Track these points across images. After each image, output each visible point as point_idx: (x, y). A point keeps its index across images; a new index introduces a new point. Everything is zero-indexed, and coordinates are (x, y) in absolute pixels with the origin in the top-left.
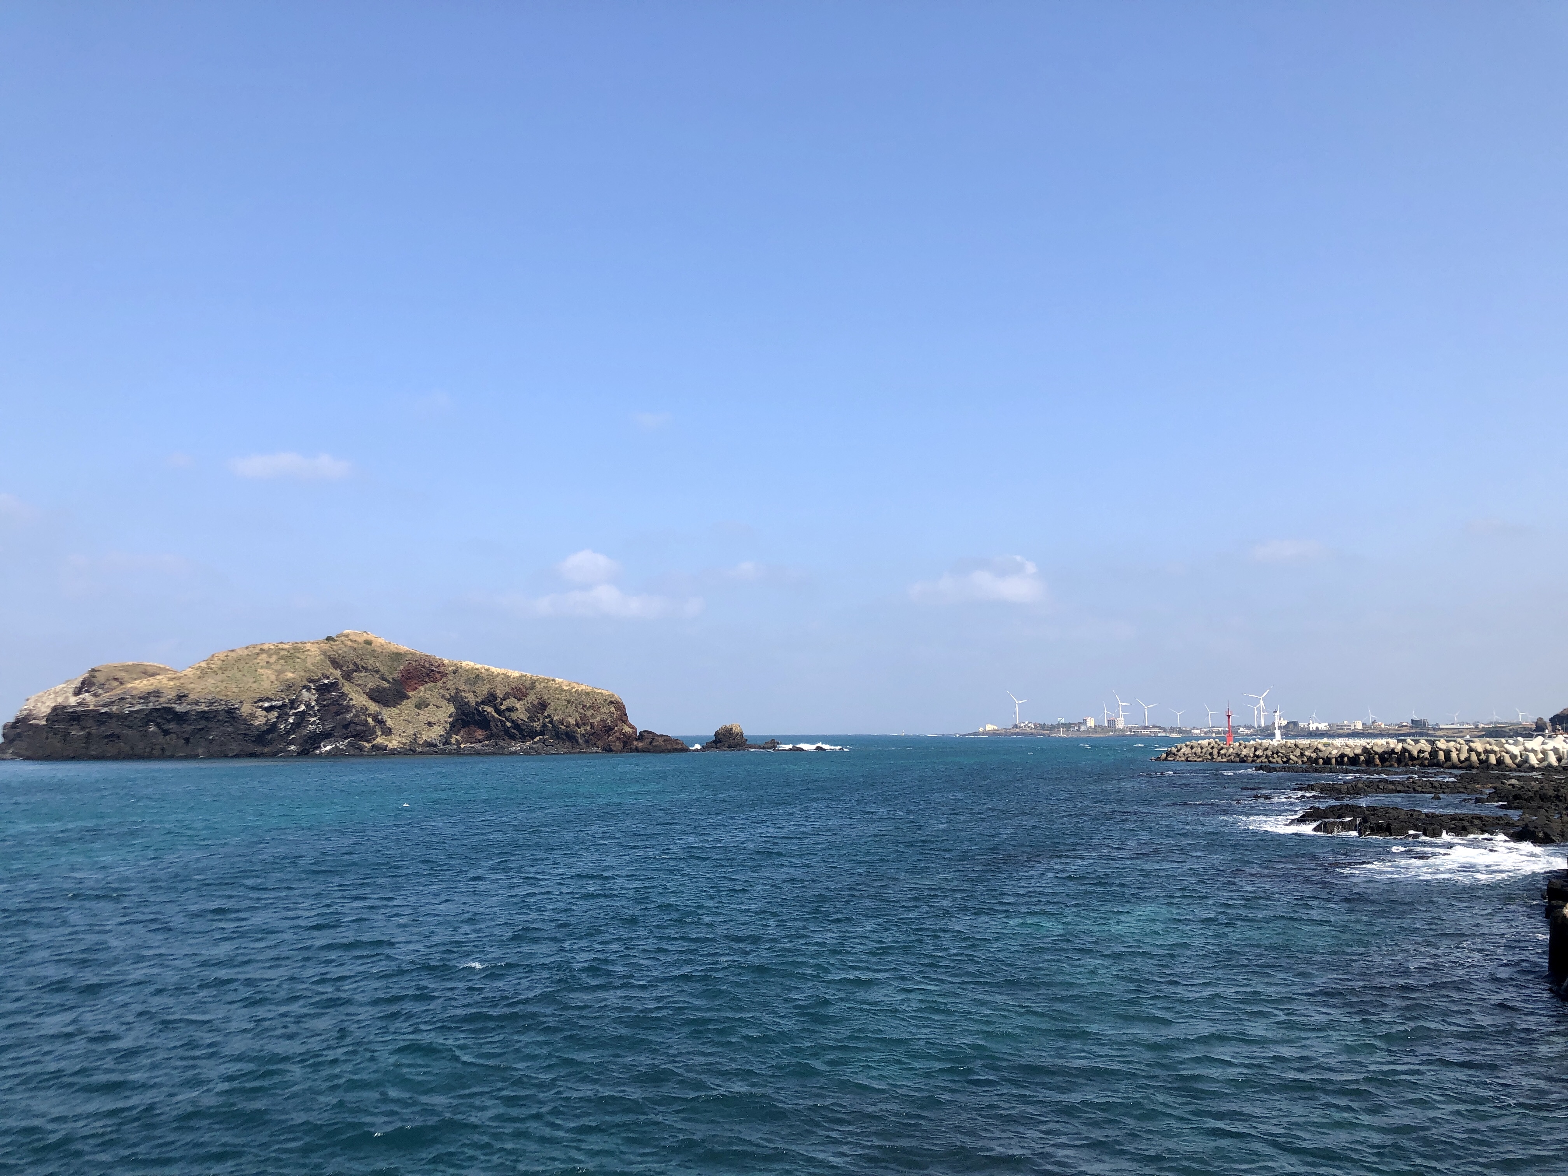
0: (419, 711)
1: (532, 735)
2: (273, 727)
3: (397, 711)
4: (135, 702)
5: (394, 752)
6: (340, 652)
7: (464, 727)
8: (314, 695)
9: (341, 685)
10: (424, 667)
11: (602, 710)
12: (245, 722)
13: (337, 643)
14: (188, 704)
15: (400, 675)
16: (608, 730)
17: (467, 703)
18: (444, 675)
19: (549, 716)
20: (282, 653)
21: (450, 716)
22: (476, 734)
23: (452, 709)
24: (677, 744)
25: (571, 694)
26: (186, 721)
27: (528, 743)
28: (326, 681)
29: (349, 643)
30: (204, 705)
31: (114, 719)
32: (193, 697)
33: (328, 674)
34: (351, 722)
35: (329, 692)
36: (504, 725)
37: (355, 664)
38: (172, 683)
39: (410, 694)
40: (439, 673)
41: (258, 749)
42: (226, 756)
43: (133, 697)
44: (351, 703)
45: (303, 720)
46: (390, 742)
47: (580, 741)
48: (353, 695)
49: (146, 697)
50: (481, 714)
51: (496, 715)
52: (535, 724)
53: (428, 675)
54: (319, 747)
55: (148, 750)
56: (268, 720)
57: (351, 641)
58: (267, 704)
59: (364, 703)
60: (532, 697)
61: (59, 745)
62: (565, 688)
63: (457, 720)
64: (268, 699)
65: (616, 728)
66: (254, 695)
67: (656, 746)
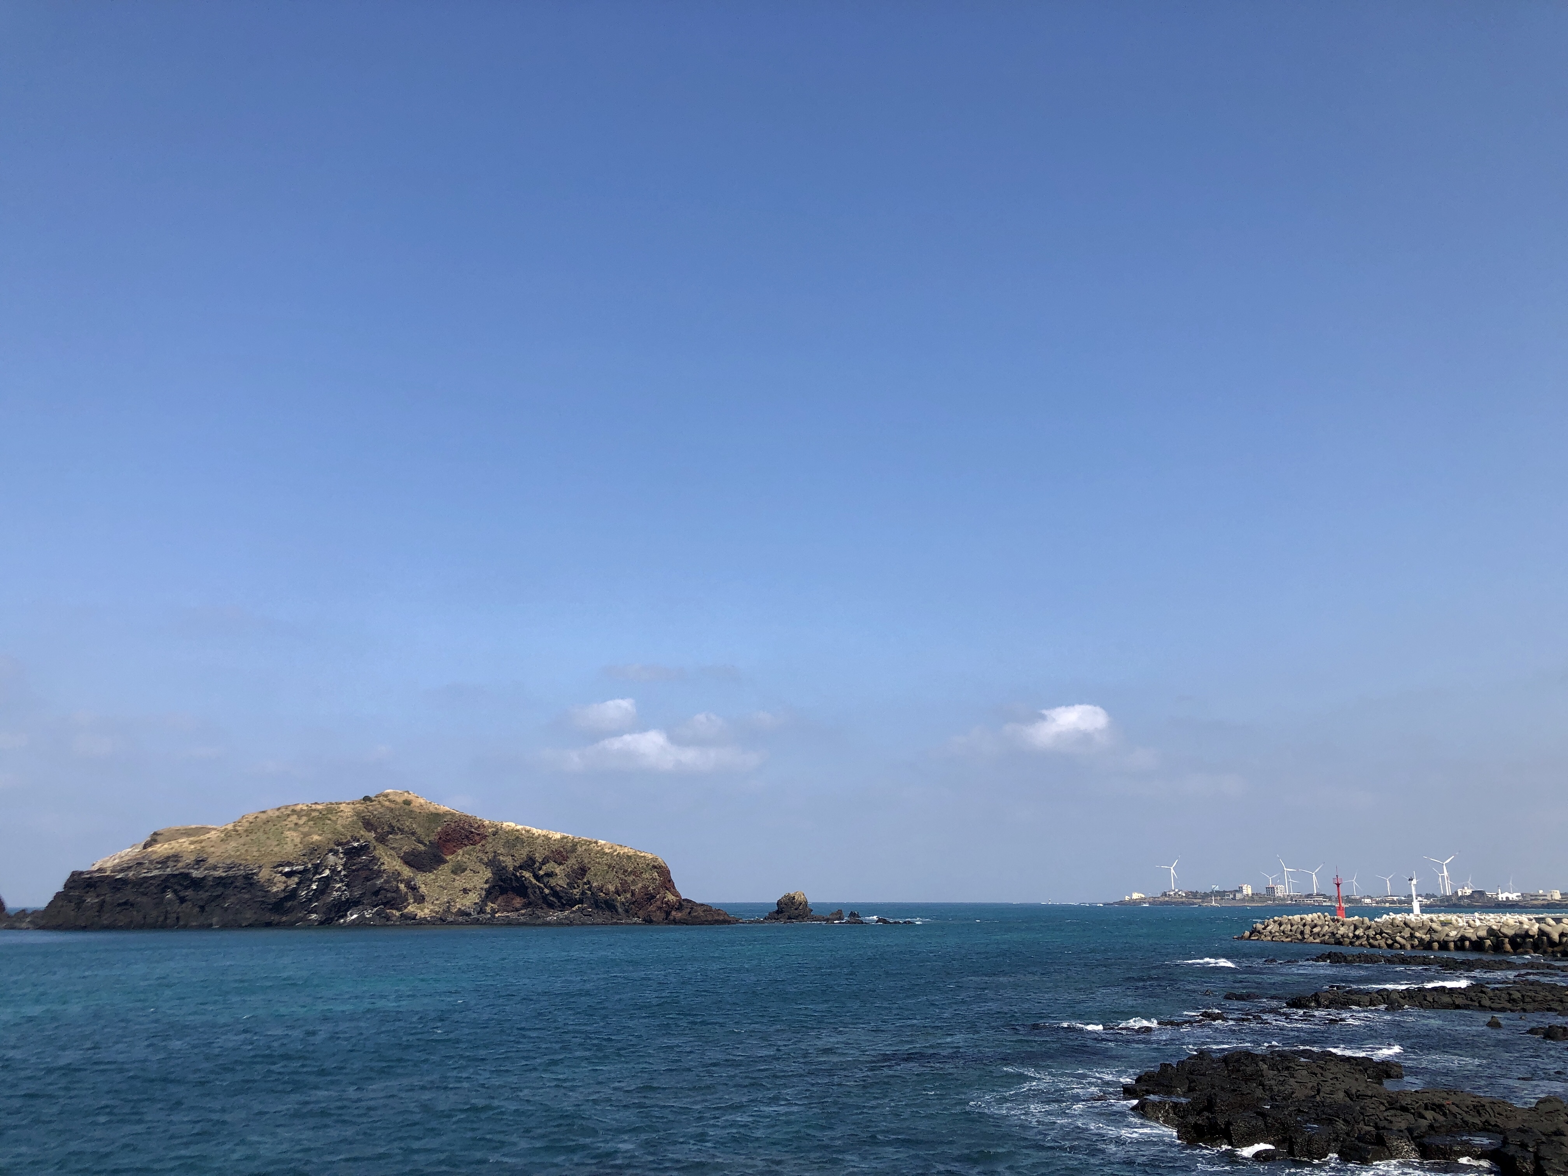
0: (454, 877)
1: (572, 902)
2: (292, 895)
3: (433, 877)
4: (152, 867)
5: (423, 922)
6: (375, 813)
7: (501, 894)
8: (342, 859)
9: (372, 848)
10: (463, 828)
11: (644, 876)
12: (262, 888)
13: (374, 803)
14: (206, 869)
15: (437, 838)
16: (651, 898)
17: (504, 868)
18: (485, 837)
19: (589, 882)
20: (314, 814)
21: (486, 883)
22: (514, 901)
23: (488, 874)
24: (719, 914)
25: (612, 857)
26: (203, 887)
27: (567, 913)
28: (356, 844)
29: (387, 803)
30: (221, 870)
31: (130, 886)
32: (211, 861)
33: (358, 836)
34: (381, 889)
35: (359, 856)
36: (542, 892)
37: (391, 826)
38: (192, 847)
39: (448, 858)
40: (479, 834)
41: (275, 918)
42: (240, 927)
43: (151, 862)
44: (383, 868)
45: (327, 886)
46: (422, 910)
47: (620, 910)
48: (386, 859)
49: (164, 861)
50: (519, 879)
51: (534, 881)
52: (575, 891)
53: (467, 837)
54: (346, 915)
55: (161, 919)
56: (287, 886)
57: (390, 801)
58: (287, 869)
59: (397, 867)
60: (572, 861)
61: (73, 913)
62: (607, 851)
63: (494, 887)
64: (289, 864)
65: (658, 897)
66: (274, 859)
67: (695, 917)
